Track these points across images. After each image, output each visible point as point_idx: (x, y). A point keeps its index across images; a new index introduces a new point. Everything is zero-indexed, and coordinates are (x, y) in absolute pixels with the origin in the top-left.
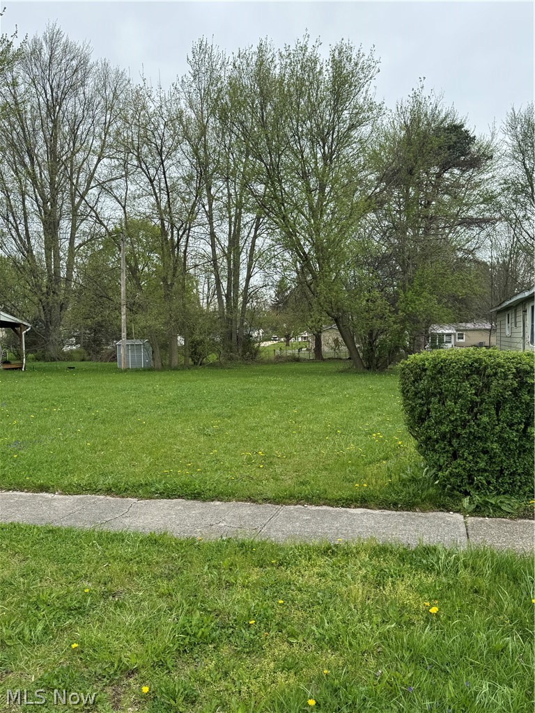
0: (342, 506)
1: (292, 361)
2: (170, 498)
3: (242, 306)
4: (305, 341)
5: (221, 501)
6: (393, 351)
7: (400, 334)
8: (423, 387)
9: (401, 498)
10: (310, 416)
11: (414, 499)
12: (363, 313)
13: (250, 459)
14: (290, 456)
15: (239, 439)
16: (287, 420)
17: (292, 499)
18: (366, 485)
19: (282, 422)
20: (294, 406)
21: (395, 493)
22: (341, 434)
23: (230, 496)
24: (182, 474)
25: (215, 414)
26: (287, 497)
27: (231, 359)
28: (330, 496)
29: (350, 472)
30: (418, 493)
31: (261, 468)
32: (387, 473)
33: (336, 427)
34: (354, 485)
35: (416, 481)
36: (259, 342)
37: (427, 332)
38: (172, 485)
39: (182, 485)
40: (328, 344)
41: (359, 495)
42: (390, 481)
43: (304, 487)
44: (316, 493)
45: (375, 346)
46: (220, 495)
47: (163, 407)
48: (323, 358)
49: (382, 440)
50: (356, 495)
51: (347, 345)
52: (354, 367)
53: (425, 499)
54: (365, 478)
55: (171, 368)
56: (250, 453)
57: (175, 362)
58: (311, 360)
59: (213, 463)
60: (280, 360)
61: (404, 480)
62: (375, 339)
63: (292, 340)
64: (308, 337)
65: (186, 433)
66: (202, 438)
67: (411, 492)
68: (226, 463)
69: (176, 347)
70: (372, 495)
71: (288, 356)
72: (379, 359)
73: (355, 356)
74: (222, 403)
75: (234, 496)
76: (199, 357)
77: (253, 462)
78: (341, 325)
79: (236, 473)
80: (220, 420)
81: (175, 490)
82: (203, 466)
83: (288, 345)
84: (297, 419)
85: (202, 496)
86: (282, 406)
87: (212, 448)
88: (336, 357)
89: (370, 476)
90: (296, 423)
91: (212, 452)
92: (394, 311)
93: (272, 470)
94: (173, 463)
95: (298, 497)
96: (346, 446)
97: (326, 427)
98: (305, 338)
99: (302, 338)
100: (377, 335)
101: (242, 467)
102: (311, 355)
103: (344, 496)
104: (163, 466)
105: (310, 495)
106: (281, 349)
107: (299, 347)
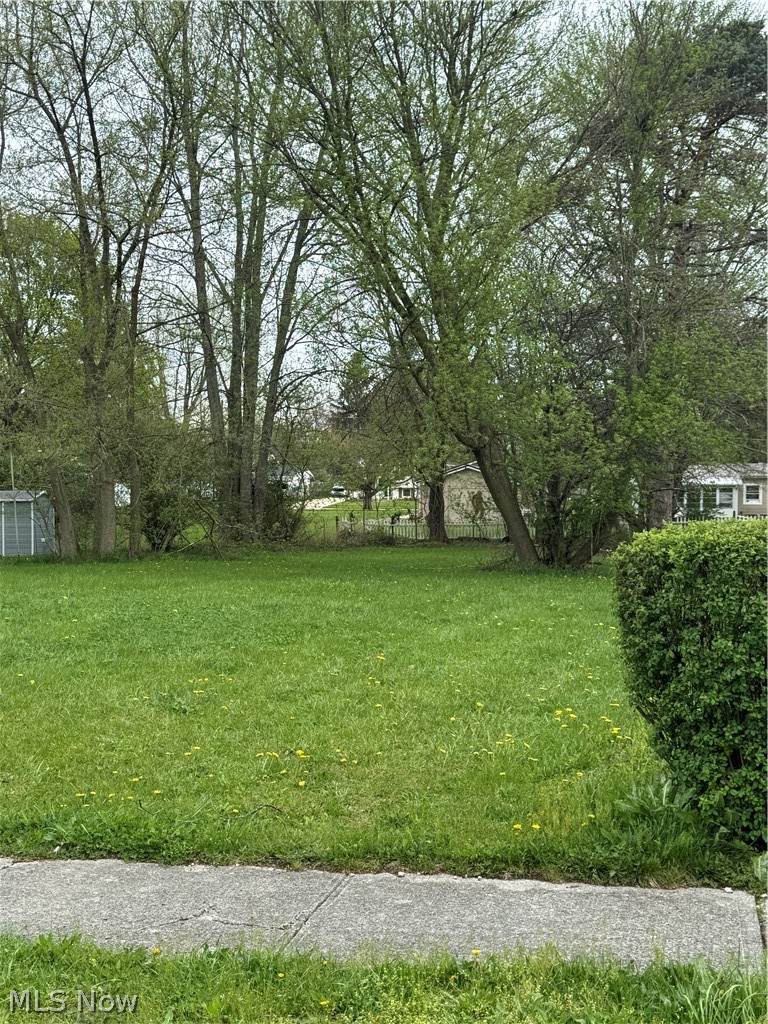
0: (484, 875)
1: (376, 544)
2: (87, 857)
3: (266, 416)
4: (406, 499)
5: (207, 864)
6: (604, 524)
7: (619, 485)
8: (666, 606)
9: (616, 855)
10: (416, 668)
11: (644, 858)
12: (536, 438)
13: (275, 767)
14: (368, 759)
15: (251, 720)
16: (363, 678)
17: (370, 859)
18: (537, 827)
19: (351, 683)
20: (380, 646)
21: (603, 845)
22: (485, 709)
23: (228, 851)
24: (118, 802)
25: (198, 662)
26: (360, 853)
27: (237, 537)
28: (456, 852)
29: (503, 796)
30: (655, 845)
31: (301, 787)
32: (585, 798)
33: (473, 695)
34: (510, 826)
35: (650, 818)
36: (304, 500)
37: (678, 481)
38: (94, 827)
39: (116, 827)
40: (458, 505)
41: (522, 849)
42: (593, 816)
43: (398, 831)
44: (424, 844)
45: (563, 512)
46: (206, 849)
47: (78, 647)
48: (445, 537)
49: (575, 725)
50: (515, 850)
51: (500, 508)
52: (517, 558)
53: (669, 857)
54: (536, 810)
55: (99, 556)
56: (277, 752)
57: (109, 544)
58: (419, 541)
59: (191, 775)
60: (349, 541)
61: (622, 814)
62: (564, 497)
63: (378, 496)
64: (413, 489)
65: (130, 706)
66: (167, 719)
67: (639, 843)
68: (220, 776)
69: (110, 509)
70: (552, 850)
71: (369, 533)
72: (571, 542)
73: (519, 533)
74: (215, 637)
75: (237, 853)
76: (163, 532)
77: (283, 774)
78: (487, 463)
79: (244, 799)
80: (210, 676)
81: (101, 838)
82: (167, 782)
83: (367, 507)
84: (385, 676)
85: (164, 853)
86: (351, 646)
87: (189, 741)
88: (477, 534)
89: (547, 806)
90: (382, 684)
91: (188, 750)
92: (606, 434)
93: (325, 792)
94: (97, 775)
95: (385, 854)
96: (496, 738)
97: (451, 694)
98: (407, 491)
99: (400, 493)
100: (569, 487)
101: (258, 785)
102: (420, 530)
103: (489, 852)
104: (74, 782)
105: (412, 849)
106: (352, 516)
107: (393, 511)
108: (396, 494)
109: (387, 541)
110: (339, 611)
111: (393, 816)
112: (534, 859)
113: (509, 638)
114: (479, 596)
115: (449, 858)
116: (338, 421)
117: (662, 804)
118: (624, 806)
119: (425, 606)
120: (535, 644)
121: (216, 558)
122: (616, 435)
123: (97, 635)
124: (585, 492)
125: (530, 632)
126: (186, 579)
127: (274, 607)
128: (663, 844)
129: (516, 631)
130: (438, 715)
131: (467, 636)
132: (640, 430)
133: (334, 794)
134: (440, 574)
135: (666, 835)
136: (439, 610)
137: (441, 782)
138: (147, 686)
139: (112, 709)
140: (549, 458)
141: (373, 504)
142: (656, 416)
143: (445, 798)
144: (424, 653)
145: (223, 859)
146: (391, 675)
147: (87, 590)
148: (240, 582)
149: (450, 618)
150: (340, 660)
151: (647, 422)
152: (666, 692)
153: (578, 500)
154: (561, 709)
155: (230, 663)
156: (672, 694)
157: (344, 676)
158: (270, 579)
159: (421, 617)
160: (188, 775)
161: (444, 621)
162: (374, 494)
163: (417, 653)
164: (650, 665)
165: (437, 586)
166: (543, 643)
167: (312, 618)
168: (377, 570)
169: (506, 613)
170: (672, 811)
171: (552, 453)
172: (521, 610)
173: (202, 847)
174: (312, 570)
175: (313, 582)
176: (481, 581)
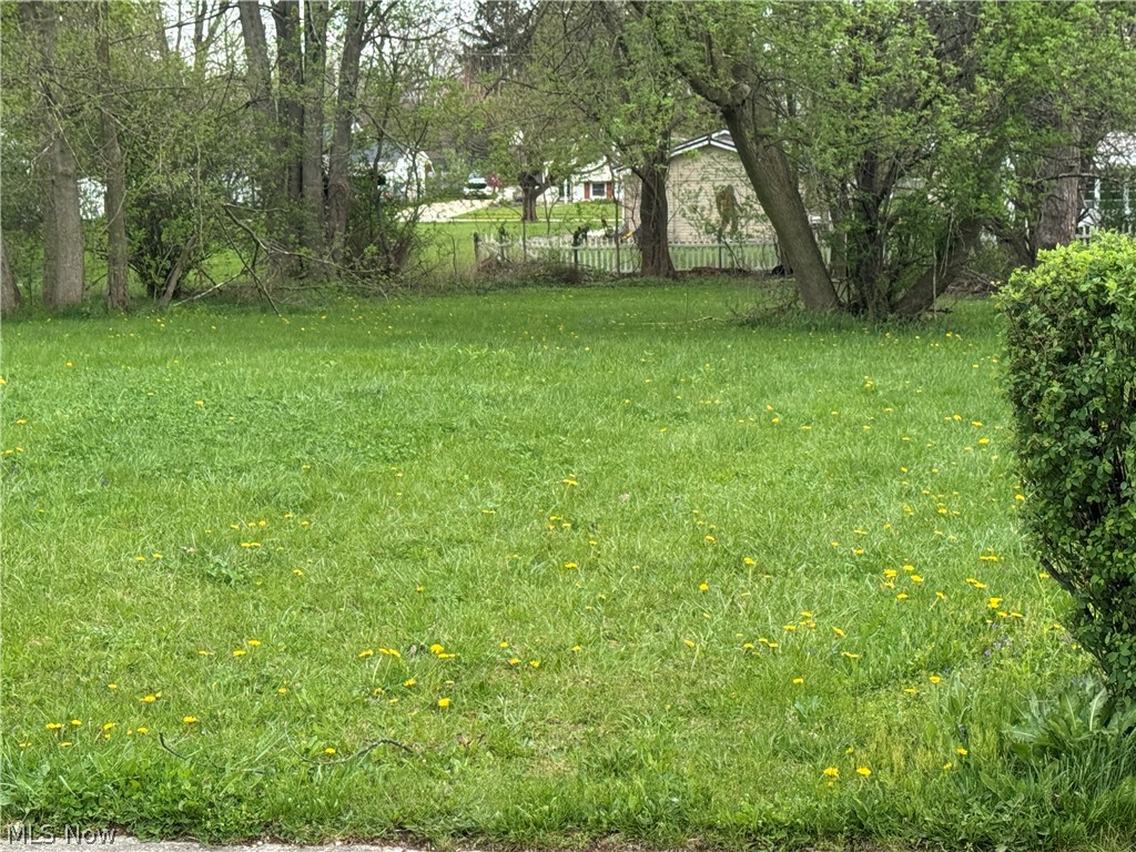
1: (546, 281)
3: (345, 53)
4: (601, 202)
5: (286, 842)
6: (957, 240)
7: (984, 169)
8: (1100, 380)
9: (1006, 818)
10: (633, 499)
11: (1056, 822)
12: (834, 86)
13: (394, 676)
14: (559, 659)
15: (346, 594)
16: (540, 517)
17: (571, 830)
18: (865, 771)
19: (520, 526)
20: (566, 461)
21: (983, 802)
22: (760, 569)
23: (321, 821)
24: (121, 736)
25: (245, 494)
26: (555, 819)
27: (299, 271)
28: (723, 817)
29: (801, 719)
30: (1075, 799)
31: (444, 709)
32: (949, 722)
33: (736, 545)
34: (818, 772)
35: (1069, 753)
36: (416, 205)
37: (1086, 161)
38: (82, 781)
39: (121, 781)
40: (694, 209)
41: (841, 811)
42: (964, 752)
43: (619, 783)
44: (668, 803)
45: (883, 219)
46: (281, 817)
47: (31, 469)
48: (671, 267)
49: (922, 594)
50: (828, 812)
51: (771, 213)
52: (801, 305)
53: (1102, 821)
54: (861, 744)
55: (55, 308)
56: (398, 648)
57: (71, 284)
58: (623, 276)
59: (247, 690)
60: (499, 276)
61: (1017, 748)
62: (885, 192)
63: (548, 196)
64: (610, 184)
65: (131, 571)
66: (198, 594)
67: (1048, 799)
68: (299, 691)
69: (72, 224)
70: (892, 811)
71: (533, 262)
72: (897, 272)
73: (803, 259)
74: (274, 448)
75: (338, 823)
76: (168, 264)
77: (409, 687)
78: (748, 134)
79: (344, 729)
80: (267, 516)
81: (97, 800)
82: (206, 702)
83: (529, 216)
84: (580, 514)
85: (209, 824)
86: (516, 461)
87: (239, 631)
88: (727, 262)
89: (881, 734)
90: (575, 527)
91: (240, 647)
92: (960, 76)
93: (485, 717)
94: (79, 690)
95: (599, 821)
96: (782, 621)
97: (697, 544)
98: (599, 187)
99: (587, 190)
100: (895, 175)
101: (366, 706)
102: (625, 257)
103: (781, 817)
104: (40, 703)
105: (647, 812)
106: (502, 232)
107: (578, 222)
108: (579, 193)
109: (568, 276)
110: (490, 401)
111: (608, 756)
112: (861, 826)
113: (795, 445)
114: (738, 371)
115: (711, 827)
116: (475, 60)
117: (1086, 729)
118: (1019, 734)
119: (642, 390)
120: (841, 454)
121: (264, 310)
122: (979, 79)
123: (62, 447)
124: (920, 183)
125: (831, 435)
126: (213, 346)
127: (374, 394)
128: (1090, 798)
129: (806, 432)
130: (676, 580)
131: (721, 444)
132: (1022, 69)
133: (502, 721)
134: (665, 335)
135: (1096, 783)
136: (667, 397)
137: (688, 697)
138: (159, 536)
139: (100, 576)
140: (859, 123)
141: (539, 211)
142: (1050, 43)
143: (698, 725)
144: (646, 473)
145: (312, 835)
146: (590, 512)
147: (38, 368)
148: (311, 352)
149: (688, 410)
150: (497, 486)
151: (1034, 54)
152: (1098, 533)
153: (911, 199)
154: (894, 567)
155: (302, 494)
156: (1107, 537)
157: (507, 514)
158: (366, 344)
159: (637, 411)
160: (241, 690)
161: (677, 416)
162: (541, 191)
163: (633, 472)
164: (1069, 486)
165: (661, 355)
166: (857, 452)
167: (444, 414)
168: (551, 329)
169: (786, 401)
170: (1104, 741)
171: (863, 112)
172: (812, 396)
173: (275, 815)
174: (436, 329)
175: (442, 351)
176: (739, 343)
